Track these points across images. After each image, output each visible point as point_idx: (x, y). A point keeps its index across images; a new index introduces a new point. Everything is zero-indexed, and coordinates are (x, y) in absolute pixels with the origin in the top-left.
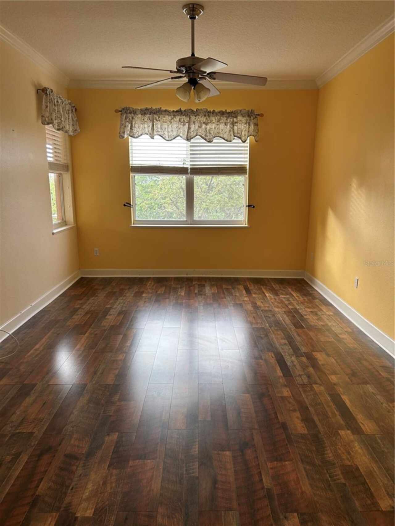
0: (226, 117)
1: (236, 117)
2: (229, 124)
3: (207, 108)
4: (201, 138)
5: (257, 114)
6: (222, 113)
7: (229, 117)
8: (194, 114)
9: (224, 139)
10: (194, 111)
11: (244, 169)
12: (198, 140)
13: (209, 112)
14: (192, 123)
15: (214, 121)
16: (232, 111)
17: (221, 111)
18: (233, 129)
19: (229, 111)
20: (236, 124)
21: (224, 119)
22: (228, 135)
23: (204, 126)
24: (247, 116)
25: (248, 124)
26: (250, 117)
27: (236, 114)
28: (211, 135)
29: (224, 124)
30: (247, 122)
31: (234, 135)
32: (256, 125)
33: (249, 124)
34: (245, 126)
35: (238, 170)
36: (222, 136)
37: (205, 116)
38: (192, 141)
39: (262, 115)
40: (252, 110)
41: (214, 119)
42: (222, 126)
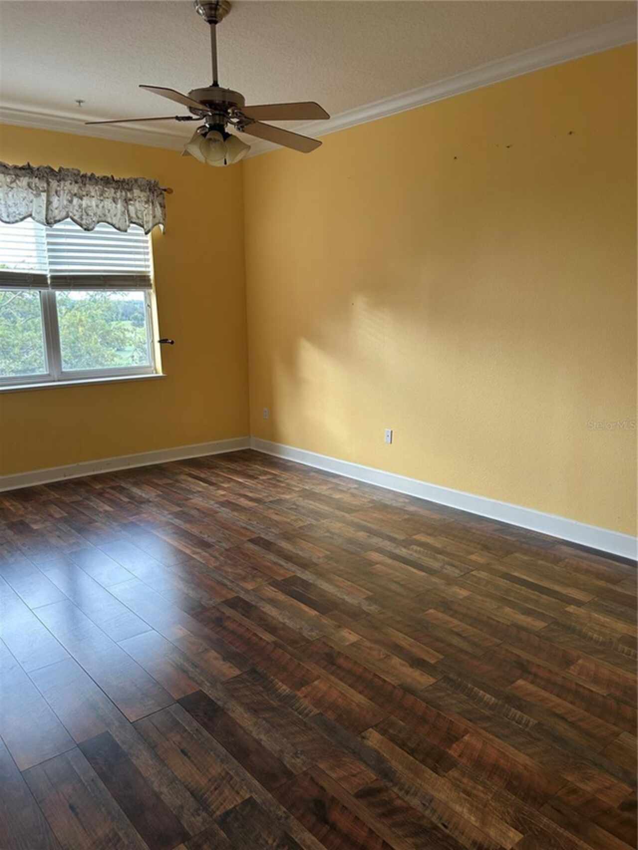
0: (114, 188)
1: (130, 190)
2: (119, 201)
3: (79, 169)
4: (74, 223)
5: (164, 188)
6: (107, 181)
7: (117, 189)
8: (56, 176)
9: (114, 226)
10: (55, 171)
11: (146, 278)
12: (68, 226)
13: (84, 176)
14: (54, 193)
15: (93, 194)
16: (122, 178)
17: (104, 177)
18: (128, 211)
19: (118, 179)
20: (132, 202)
21: (110, 192)
22: (120, 219)
23: (75, 200)
24: (148, 190)
25: (151, 204)
26: (153, 193)
27: (130, 185)
28: (89, 218)
29: (110, 200)
30: (148, 200)
31: (129, 220)
32: (162, 206)
33: (153, 203)
34: (146, 206)
35: (136, 281)
36: (109, 220)
37: (76, 182)
38: (56, 226)
39: (169, 191)
40: (155, 182)
41: (93, 190)
42: (108, 203)
